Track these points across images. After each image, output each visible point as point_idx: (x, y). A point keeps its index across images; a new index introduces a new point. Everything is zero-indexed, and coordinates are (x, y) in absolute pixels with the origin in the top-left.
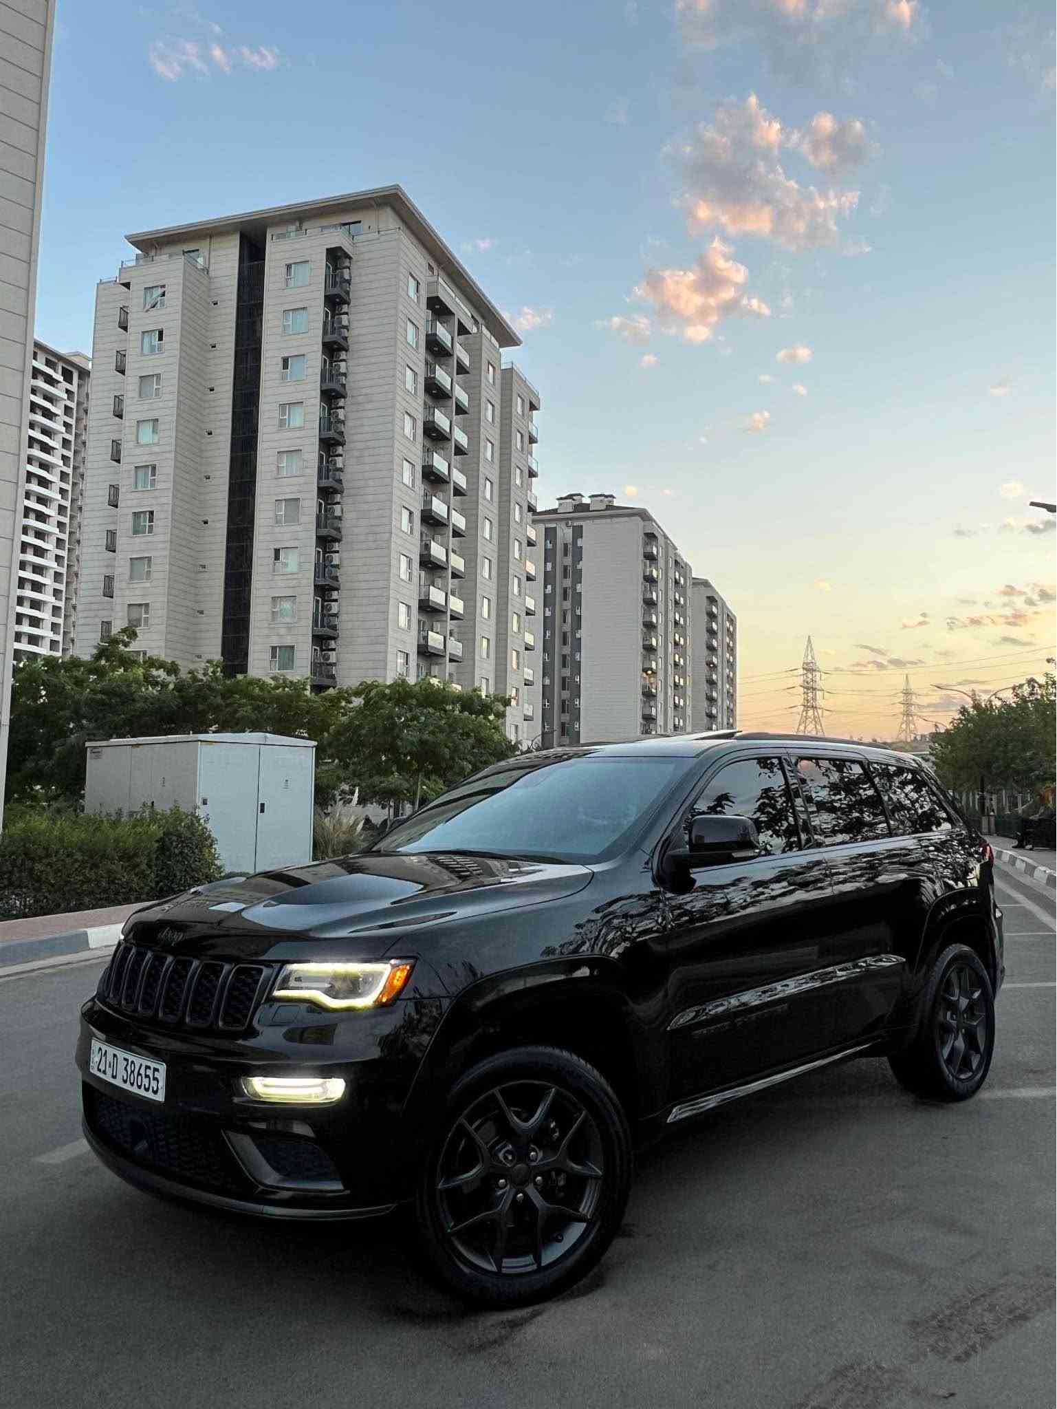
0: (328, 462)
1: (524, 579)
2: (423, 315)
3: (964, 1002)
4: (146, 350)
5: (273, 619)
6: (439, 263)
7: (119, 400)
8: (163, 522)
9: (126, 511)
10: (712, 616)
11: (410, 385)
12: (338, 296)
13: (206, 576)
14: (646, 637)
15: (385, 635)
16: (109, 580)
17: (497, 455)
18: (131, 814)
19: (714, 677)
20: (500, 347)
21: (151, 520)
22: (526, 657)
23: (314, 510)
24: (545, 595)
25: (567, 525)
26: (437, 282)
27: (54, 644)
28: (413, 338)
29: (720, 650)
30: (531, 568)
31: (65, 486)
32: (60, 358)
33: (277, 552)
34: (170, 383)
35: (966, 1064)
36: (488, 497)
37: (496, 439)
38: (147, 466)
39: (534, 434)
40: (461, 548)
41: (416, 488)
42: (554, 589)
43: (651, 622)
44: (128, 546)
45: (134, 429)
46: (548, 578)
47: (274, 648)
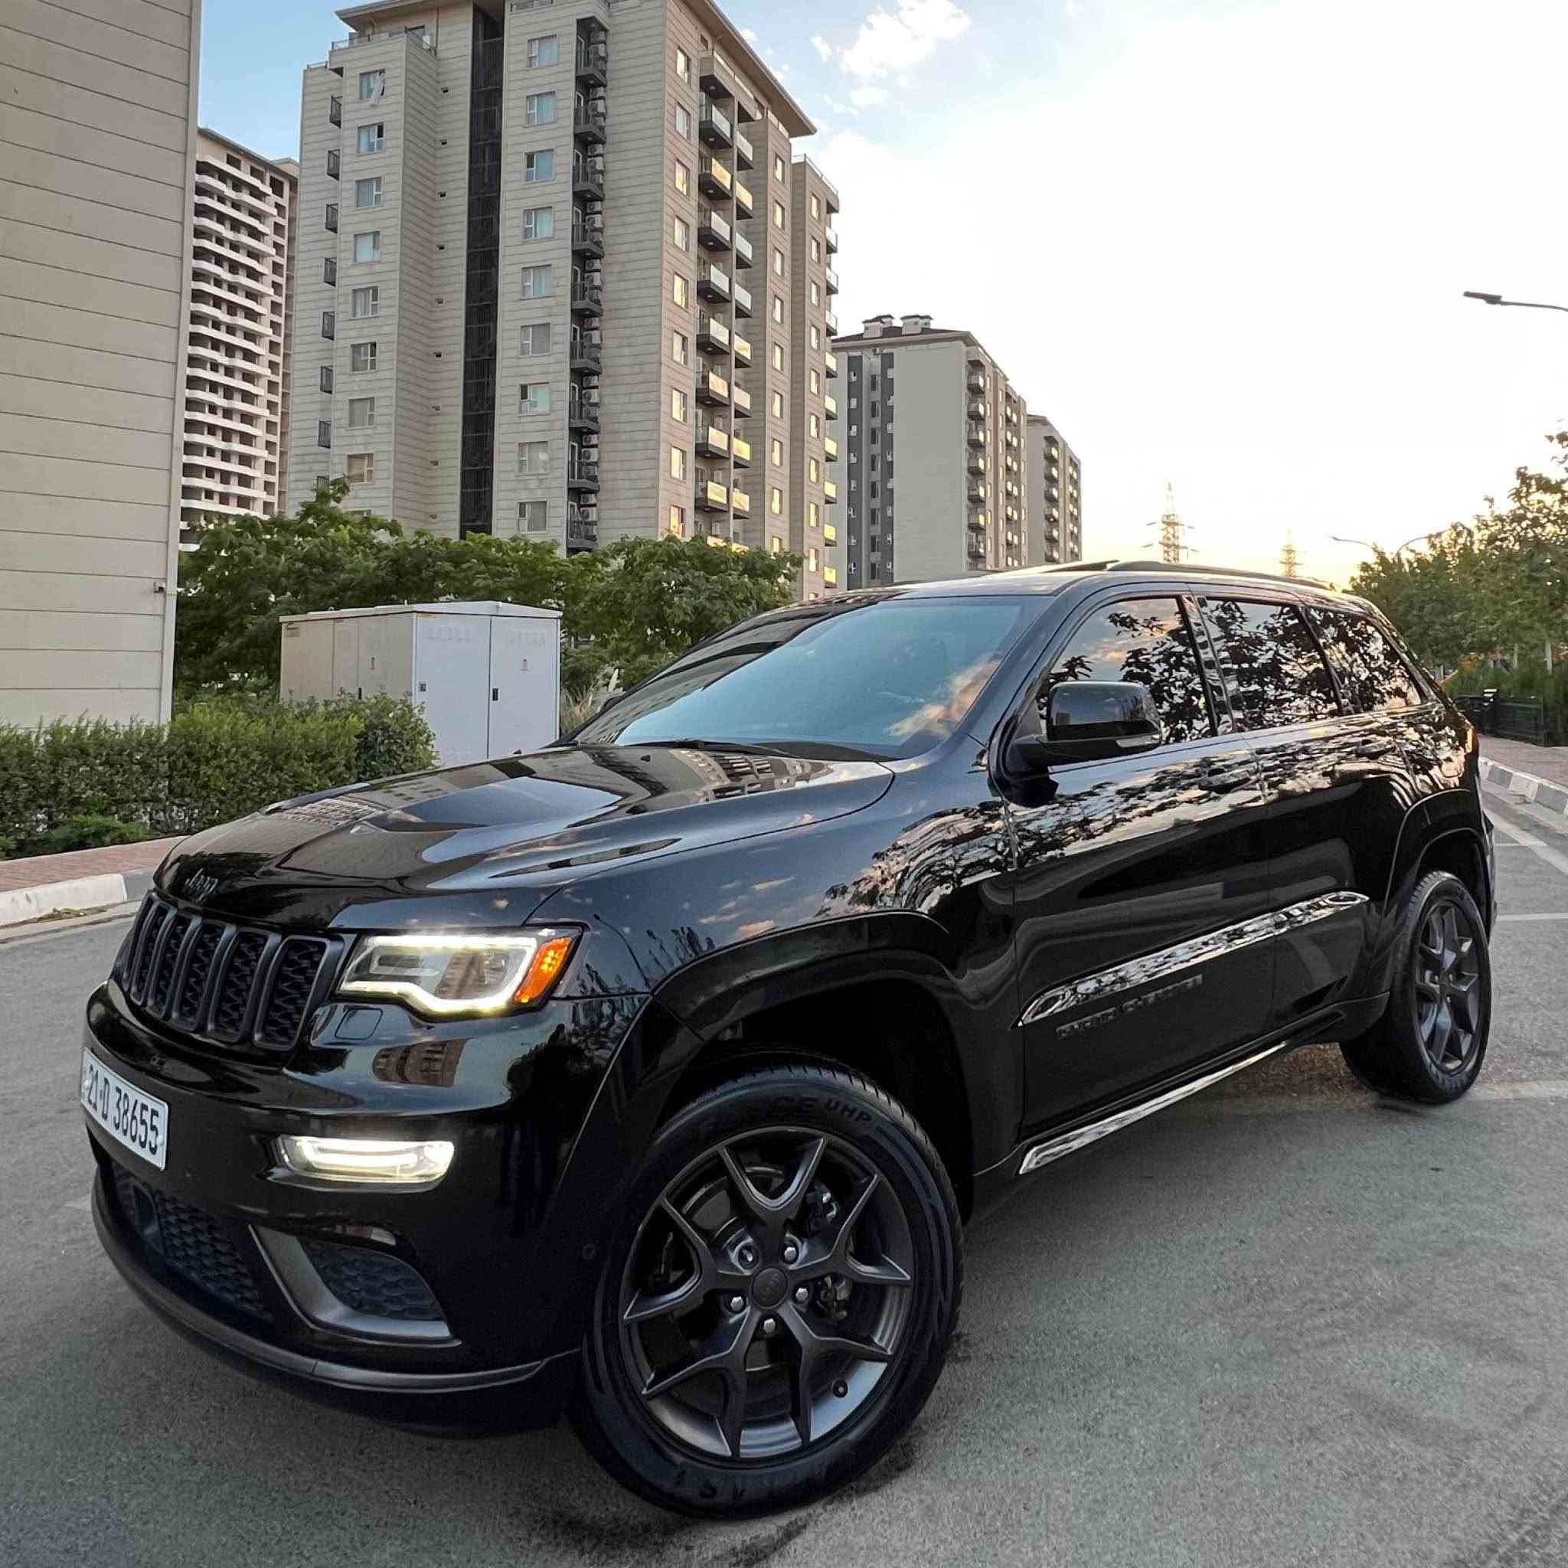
0: (583, 279)
1: (823, 417)
2: (694, 97)
3: (1450, 958)
4: (364, 148)
5: (521, 469)
6: (713, 35)
7: (332, 210)
8: (387, 356)
9: (342, 343)
10: (1051, 461)
11: (680, 185)
12: (592, 76)
13: (439, 419)
14: (972, 487)
15: (656, 487)
16: (325, 427)
17: (788, 268)
18: (327, 703)
19: (1055, 533)
20: (791, 136)
21: (373, 354)
22: (827, 514)
23: (567, 337)
24: (849, 437)
25: (875, 354)
26: (712, 59)
27: (267, 506)
28: (683, 126)
29: (1061, 501)
30: (831, 404)
31: (276, 319)
32: (269, 166)
33: (524, 390)
34: (393, 190)
35: (1453, 1050)
36: (778, 319)
37: (786, 247)
38: (368, 289)
39: (833, 242)
40: (746, 381)
41: (691, 311)
42: (859, 431)
43: (978, 468)
44: (348, 385)
45: (352, 244)
46: (853, 417)
47: (522, 505)
